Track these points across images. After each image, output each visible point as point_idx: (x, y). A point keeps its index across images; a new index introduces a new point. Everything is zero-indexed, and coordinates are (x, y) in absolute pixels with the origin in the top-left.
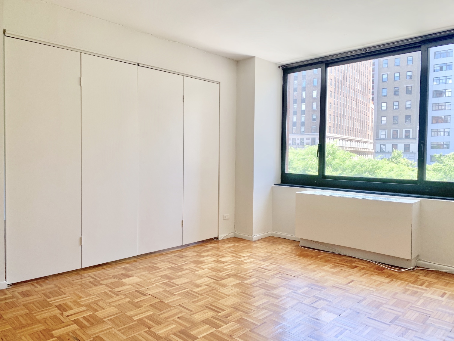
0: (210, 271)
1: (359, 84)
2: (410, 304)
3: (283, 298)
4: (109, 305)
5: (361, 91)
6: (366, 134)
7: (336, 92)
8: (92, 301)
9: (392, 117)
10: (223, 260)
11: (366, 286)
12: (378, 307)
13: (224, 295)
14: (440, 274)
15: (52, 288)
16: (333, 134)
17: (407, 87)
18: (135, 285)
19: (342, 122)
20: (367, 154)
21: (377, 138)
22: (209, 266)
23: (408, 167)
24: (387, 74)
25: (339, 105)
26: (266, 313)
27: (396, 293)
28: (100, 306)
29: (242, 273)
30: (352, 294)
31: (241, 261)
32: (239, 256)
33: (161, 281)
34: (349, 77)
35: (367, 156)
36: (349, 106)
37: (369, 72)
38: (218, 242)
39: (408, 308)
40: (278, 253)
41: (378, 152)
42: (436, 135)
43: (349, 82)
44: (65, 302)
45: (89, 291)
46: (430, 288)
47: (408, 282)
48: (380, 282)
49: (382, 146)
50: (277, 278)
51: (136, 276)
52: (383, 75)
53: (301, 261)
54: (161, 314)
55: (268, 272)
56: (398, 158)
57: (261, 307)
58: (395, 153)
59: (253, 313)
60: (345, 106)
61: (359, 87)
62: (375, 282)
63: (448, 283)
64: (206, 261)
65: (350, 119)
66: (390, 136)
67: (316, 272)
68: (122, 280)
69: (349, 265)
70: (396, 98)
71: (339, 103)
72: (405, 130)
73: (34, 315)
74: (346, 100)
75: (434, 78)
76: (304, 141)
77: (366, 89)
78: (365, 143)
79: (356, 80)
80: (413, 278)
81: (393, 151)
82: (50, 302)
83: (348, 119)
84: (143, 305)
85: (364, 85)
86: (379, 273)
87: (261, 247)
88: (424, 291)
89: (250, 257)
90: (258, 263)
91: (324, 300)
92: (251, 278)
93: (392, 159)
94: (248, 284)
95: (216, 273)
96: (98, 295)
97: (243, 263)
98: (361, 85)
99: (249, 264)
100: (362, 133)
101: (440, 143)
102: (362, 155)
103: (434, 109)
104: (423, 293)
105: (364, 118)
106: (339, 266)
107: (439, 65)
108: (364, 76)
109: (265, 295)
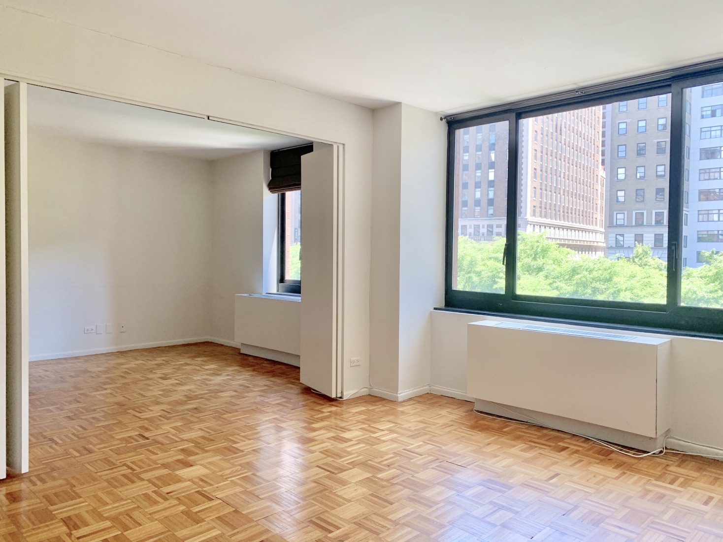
0: (324, 456)
1: (580, 138)
2: (651, 518)
3: (439, 506)
4: (148, 518)
5: (584, 150)
6: (592, 218)
7: (544, 151)
8: (123, 509)
9: (635, 191)
10: (346, 435)
11: (579, 484)
12: (596, 523)
13: (341, 500)
14: (704, 463)
15: (61, 486)
16: (540, 218)
17: (658, 142)
18: (197, 480)
19: (554, 200)
20: (594, 250)
21: (610, 224)
22: (323, 448)
23: (661, 272)
24: (626, 122)
25: (549, 172)
26: (408, 533)
27: (630, 497)
28: (134, 520)
29: (376, 460)
30: (555, 499)
31: (376, 438)
32: (373, 430)
33: (241, 474)
34: (565, 127)
35: (594, 253)
36: (564, 173)
37: (597, 119)
38: (341, 403)
39: (648, 526)
40: (439, 424)
41: (611, 246)
42: (705, 219)
43: (564, 135)
44: (77, 513)
45: (121, 492)
46: (686, 488)
47: (650, 476)
48: (603, 477)
49: (618, 237)
50: (433, 468)
51: (201, 465)
52: (620, 124)
53: (474, 438)
54: (235, 534)
55: (418, 459)
56: (643, 257)
57: (402, 522)
58: (639, 249)
59: (388, 533)
60: (558, 174)
61: (581, 144)
62: (594, 476)
63: (716, 479)
64: (317, 438)
65: (566, 195)
66: (632, 221)
67: (497, 458)
68: (177, 473)
69: (554, 444)
70: (641, 160)
71: (549, 169)
72: (656, 212)
73: (25, 535)
74: (560, 164)
75: (701, 128)
76: (493, 229)
77: (593, 146)
78: (591, 233)
79: (575, 132)
80: (660, 468)
81: (635, 246)
82: (54, 513)
83: (564, 195)
84: (205, 518)
85: (589, 141)
86: (602, 461)
87: (410, 412)
88: (675, 494)
89: (391, 431)
90: (404, 442)
91: (508, 509)
92: (389, 470)
93: (633, 259)
94: (382, 480)
95: (333, 459)
96: (134, 500)
97: (378, 441)
98: (584, 140)
99: (388, 443)
100: (586, 216)
101: (712, 233)
102: (587, 252)
103: (702, 178)
104: (675, 498)
105: (589, 192)
106: (536, 447)
107: (710, 107)
108: (590, 126)
109: (411, 499)
